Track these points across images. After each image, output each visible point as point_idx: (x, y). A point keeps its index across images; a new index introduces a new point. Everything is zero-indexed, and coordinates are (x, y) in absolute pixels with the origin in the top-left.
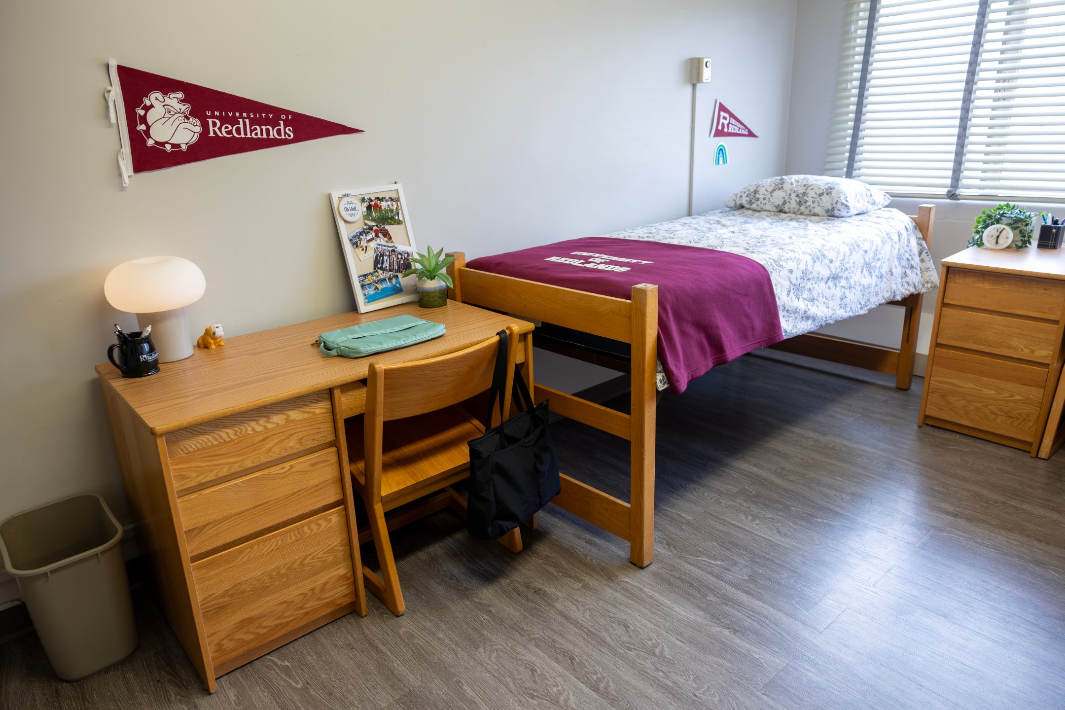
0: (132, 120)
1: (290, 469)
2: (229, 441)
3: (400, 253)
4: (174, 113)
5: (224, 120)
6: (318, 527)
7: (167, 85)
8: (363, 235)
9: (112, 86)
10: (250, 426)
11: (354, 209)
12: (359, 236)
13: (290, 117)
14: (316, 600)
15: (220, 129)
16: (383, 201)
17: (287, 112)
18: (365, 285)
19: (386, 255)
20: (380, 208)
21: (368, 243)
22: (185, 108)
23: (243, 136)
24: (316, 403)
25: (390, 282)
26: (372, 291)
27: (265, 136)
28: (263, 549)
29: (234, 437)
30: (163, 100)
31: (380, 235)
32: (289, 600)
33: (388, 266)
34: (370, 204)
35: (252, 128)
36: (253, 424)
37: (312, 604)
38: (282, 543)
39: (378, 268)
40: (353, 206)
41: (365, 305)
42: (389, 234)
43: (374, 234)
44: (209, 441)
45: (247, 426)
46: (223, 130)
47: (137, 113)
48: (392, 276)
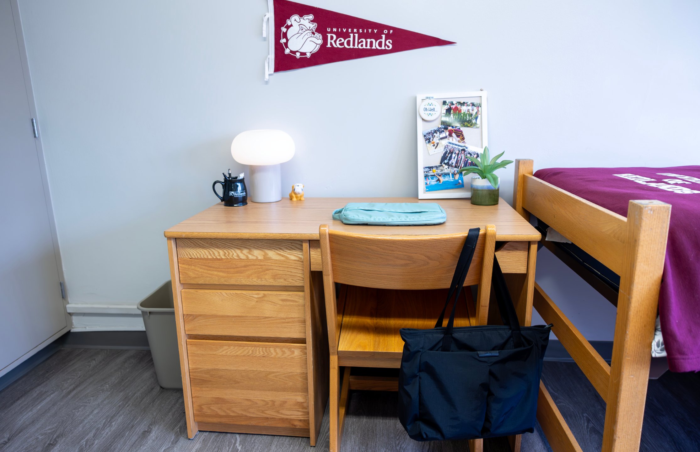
0: (278, 35)
1: (263, 297)
2: (219, 259)
3: (469, 153)
4: (305, 30)
5: (339, 35)
6: (283, 353)
7: (303, 10)
8: (437, 133)
9: (268, 12)
10: (235, 252)
11: (433, 110)
12: (433, 134)
13: (391, 31)
14: (275, 412)
15: (335, 42)
16: (464, 105)
17: (389, 28)
18: (429, 176)
19: (455, 153)
20: (460, 111)
21: (440, 141)
22: (314, 26)
23: (351, 47)
24: (290, 250)
25: (453, 177)
26: (434, 182)
27: (368, 47)
28: (237, 352)
29: (223, 257)
30: (299, 21)
31: (454, 135)
32: (253, 401)
33: (454, 163)
34: (450, 107)
35: (360, 41)
36: (238, 251)
37: (271, 413)
38: (252, 353)
39: (444, 163)
40: (432, 107)
41: (424, 193)
42: (463, 135)
43: (447, 133)
44: (206, 254)
45: (233, 252)
46: (338, 42)
47: (281, 31)
48: (456, 172)
